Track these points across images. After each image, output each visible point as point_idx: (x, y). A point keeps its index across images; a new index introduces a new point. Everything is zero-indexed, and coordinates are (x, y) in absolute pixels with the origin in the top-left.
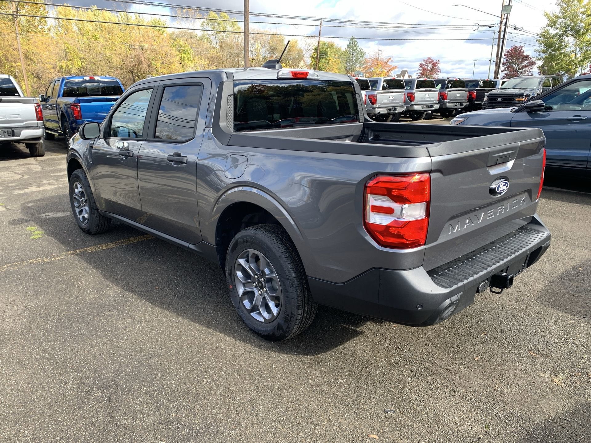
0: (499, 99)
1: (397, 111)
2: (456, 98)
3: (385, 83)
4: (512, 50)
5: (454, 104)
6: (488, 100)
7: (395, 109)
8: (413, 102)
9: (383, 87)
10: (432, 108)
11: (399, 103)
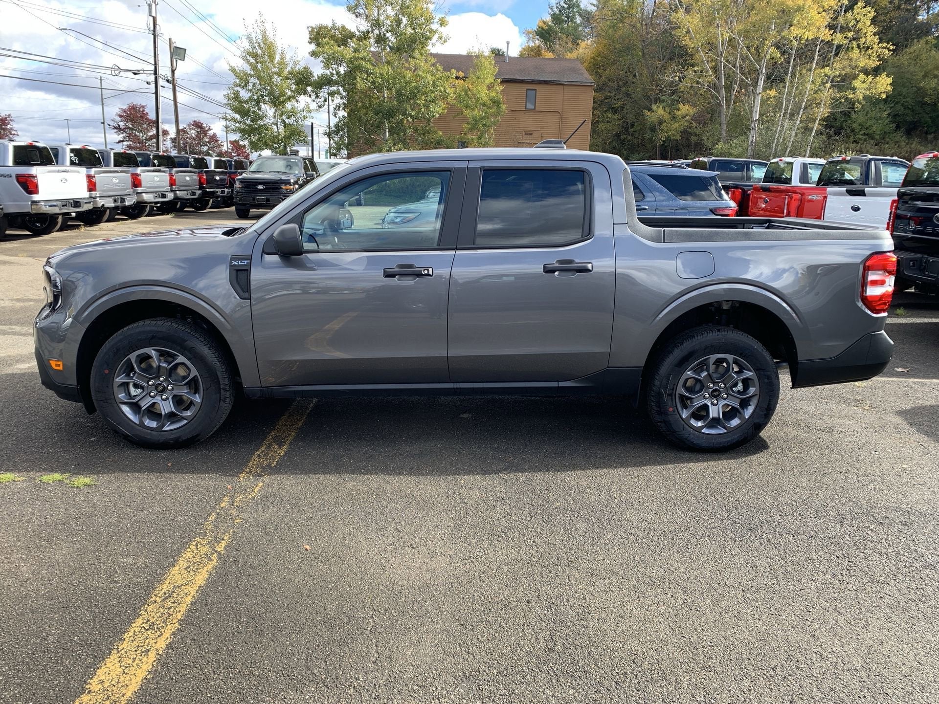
0: (260, 187)
1: (127, 204)
2: (185, 184)
3: (72, 155)
4: (130, 109)
5: (186, 192)
6: (243, 187)
7: (123, 200)
8: (139, 188)
9: (71, 161)
10: (165, 197)
11: (126, 189)
